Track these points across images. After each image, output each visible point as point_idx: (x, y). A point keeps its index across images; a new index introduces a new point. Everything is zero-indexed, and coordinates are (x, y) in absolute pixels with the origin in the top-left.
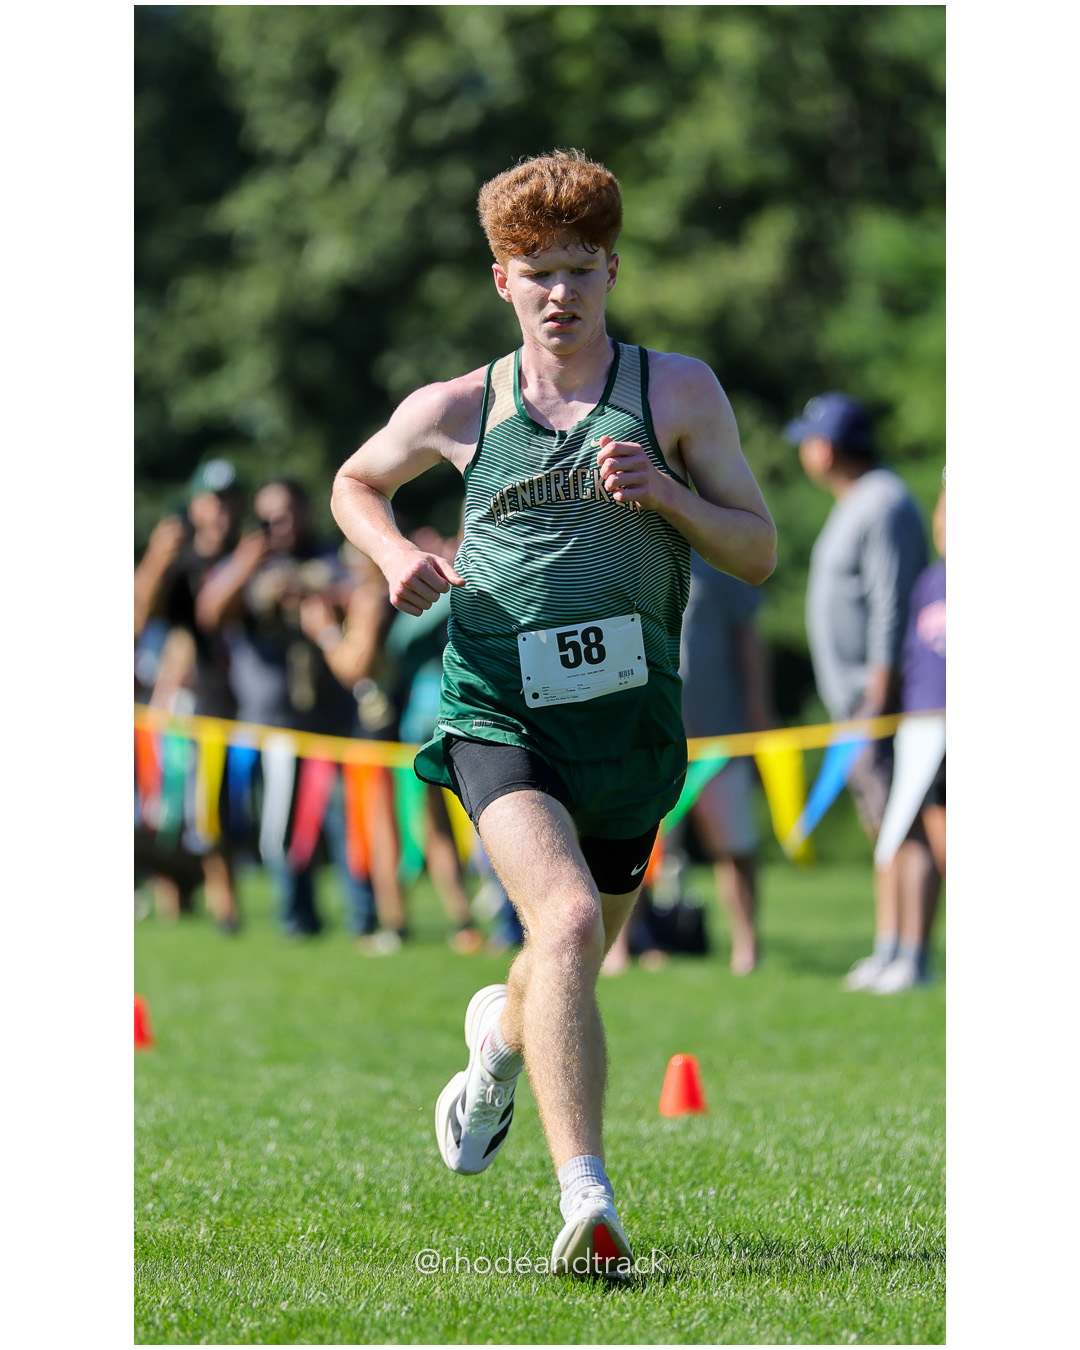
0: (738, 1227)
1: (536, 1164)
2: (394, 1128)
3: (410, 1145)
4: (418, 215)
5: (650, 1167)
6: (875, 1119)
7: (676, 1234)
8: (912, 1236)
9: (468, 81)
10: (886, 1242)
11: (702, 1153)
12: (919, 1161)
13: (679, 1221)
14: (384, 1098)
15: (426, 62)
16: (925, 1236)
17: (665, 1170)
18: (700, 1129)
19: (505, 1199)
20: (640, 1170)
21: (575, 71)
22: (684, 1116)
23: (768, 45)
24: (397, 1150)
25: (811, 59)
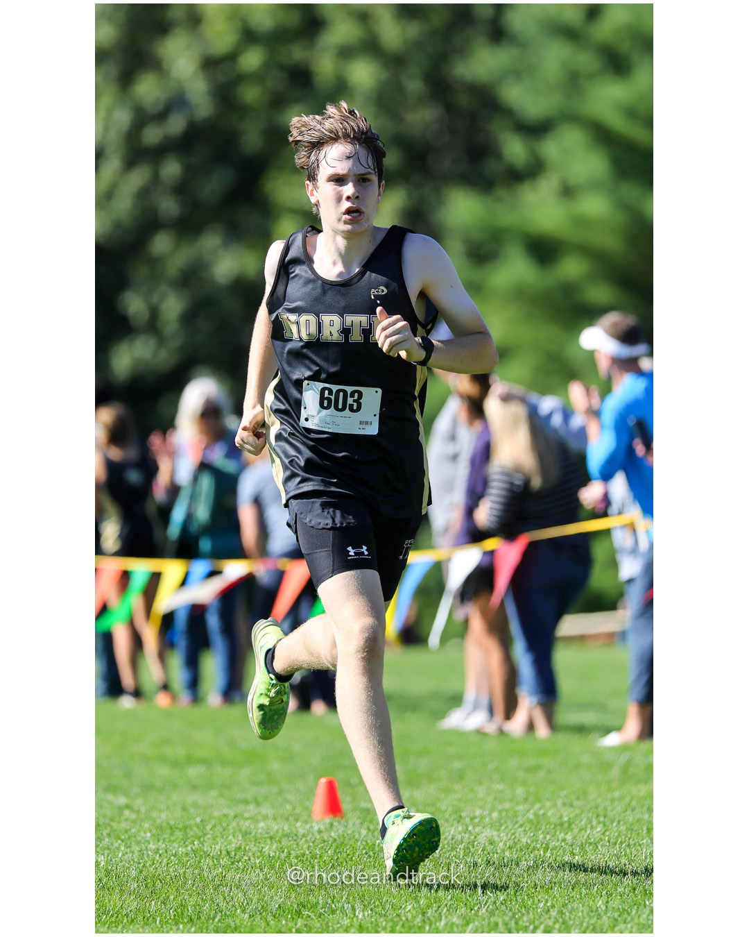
0: (363, 896)
1: (224, 853)
2: (126, 831)
3: (138, 843)
4: (143, 195)
5: (304, 855)
6: (460, 819)
7: (321, 902)
8: (483, 900)
9: (177, 102)
10: (466, 904)
11: (339, 845)
12: (489, 848)
13: (323, 892)
14: (121, 809)
15: (148, 89)
16: (493, 899)
17: (314, 857)
18: (339, 828)
19: (202, 879)
20: (297, 857)
21: (251, 94)
22: (328, 820)
23: (384, 75)
24: (127, 847)
25: (414, 85)
